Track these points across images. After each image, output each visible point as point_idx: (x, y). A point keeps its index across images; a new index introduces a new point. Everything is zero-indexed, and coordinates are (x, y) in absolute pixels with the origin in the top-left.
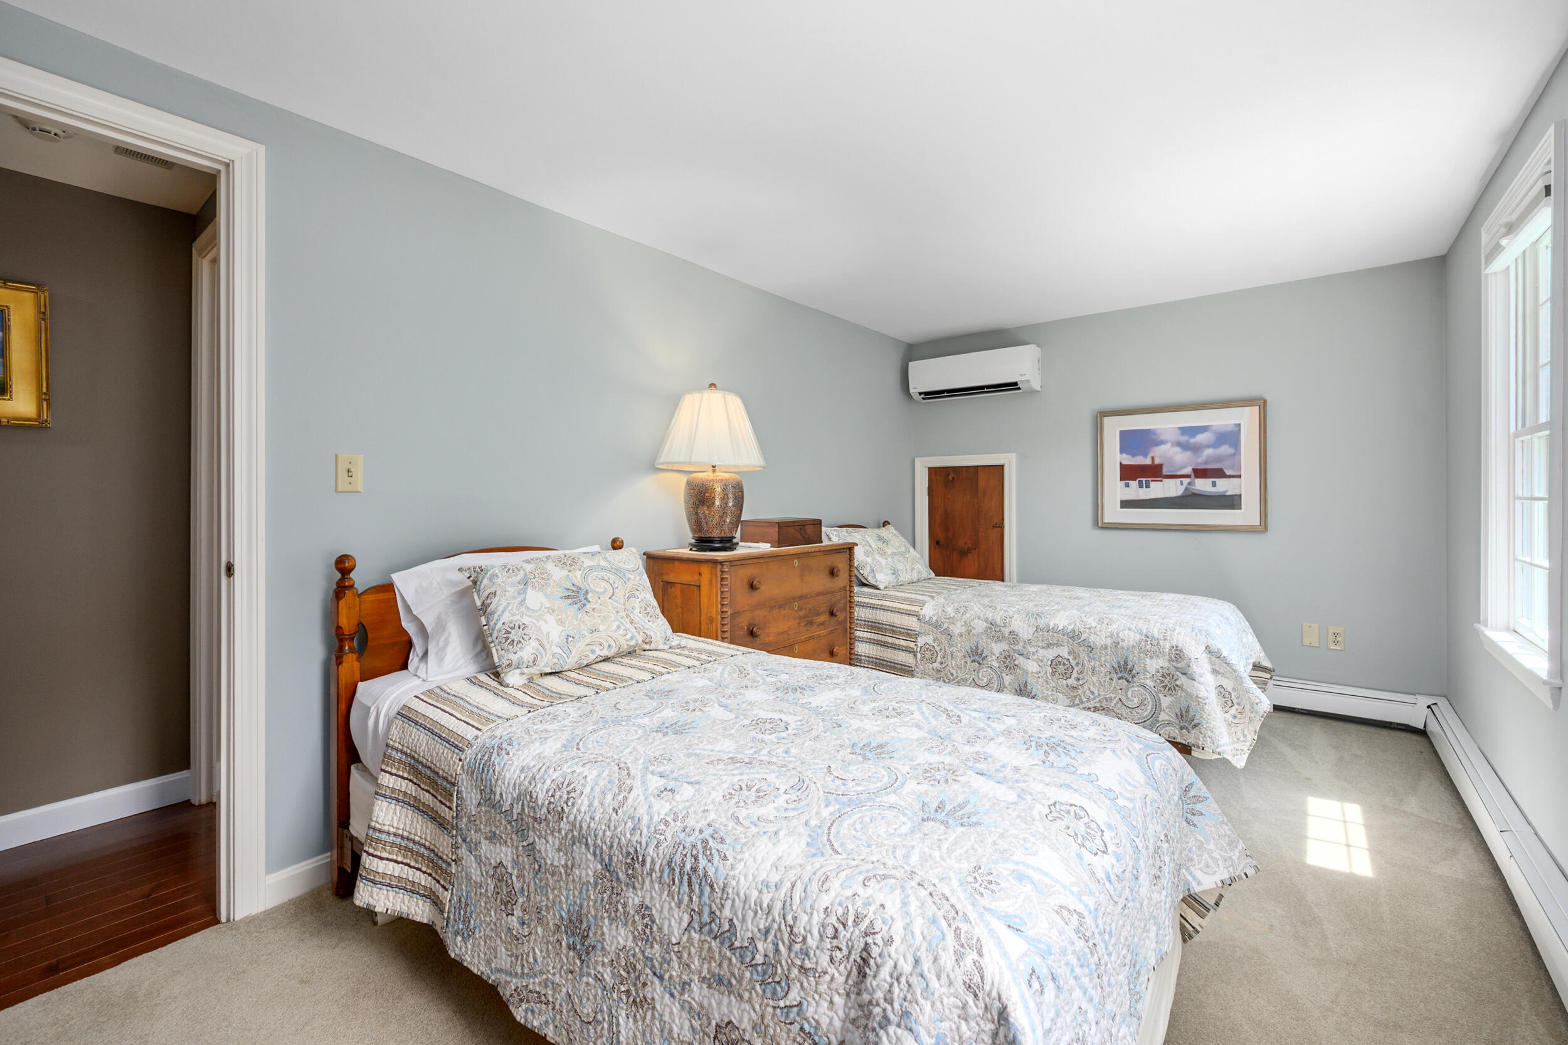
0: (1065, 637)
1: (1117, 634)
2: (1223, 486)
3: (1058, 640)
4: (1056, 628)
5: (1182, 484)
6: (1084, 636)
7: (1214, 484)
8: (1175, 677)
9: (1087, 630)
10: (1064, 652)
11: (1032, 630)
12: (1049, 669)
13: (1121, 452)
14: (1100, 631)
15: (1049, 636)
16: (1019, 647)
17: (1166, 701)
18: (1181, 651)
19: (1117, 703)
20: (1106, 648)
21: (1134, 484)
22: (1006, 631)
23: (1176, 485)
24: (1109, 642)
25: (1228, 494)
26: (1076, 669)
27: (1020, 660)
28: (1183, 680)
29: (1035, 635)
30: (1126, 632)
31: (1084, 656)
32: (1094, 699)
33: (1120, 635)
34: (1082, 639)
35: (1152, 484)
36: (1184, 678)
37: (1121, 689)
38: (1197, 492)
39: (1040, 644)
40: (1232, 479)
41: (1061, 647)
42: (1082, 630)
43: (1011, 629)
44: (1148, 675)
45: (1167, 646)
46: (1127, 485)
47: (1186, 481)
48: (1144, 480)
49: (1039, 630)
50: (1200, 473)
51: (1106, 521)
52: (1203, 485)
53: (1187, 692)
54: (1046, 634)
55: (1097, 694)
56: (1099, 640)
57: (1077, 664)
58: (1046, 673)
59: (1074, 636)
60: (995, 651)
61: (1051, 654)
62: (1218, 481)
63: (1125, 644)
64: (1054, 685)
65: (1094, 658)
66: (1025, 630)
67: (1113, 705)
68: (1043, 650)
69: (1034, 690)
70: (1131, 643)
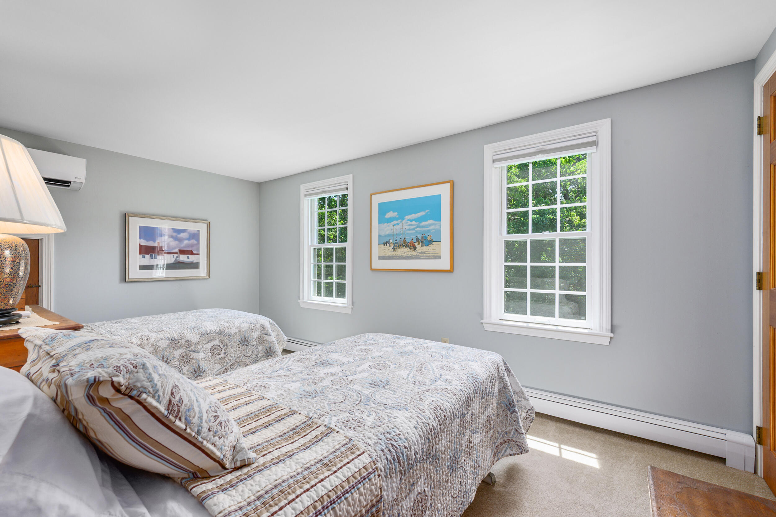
0: (217, 335)
1: (240, 326)
2: (192, 258)
3: (214, 337)
4: (211, 331)
5: (174, 257)
6: (226, 331)
7: (188, 258)
8: (263, 337)
9: (226, 328)
10: (217, 342)
11: (198, 337)
12: (210, 354)
13: (140, 238)
14: (232, 327)
15: (207, 336)
16: (193, 348)
17: (260, 348)
18: (264, 326)
19: (243, 357)
20: (236, 334)
21: (148, 257)
22: (183, 341)
23: (171, 257)
24: (237, 331)
25: (194, 262)
26: (223, 348)
27: (194, 355)
28: (266, 337)
29: (201, 338)
30: (243, 324)
31: (227, 341)
32: (233, 359)
33: (241, 326)
34: (225, 333)
35: (158, 257)
36: (266, 336)
37: (244, 350)
38: (180, 261)
39: (204, 342)
40: (196, 255)
41: (215, 341)
42: (224, 328)
43: (186, 339)
44: (254, 340)
45: (258, 325)
46: (144, 257)
47: (176, 255)
48: (153, 254)
49: (202, 335)
50: (182, 252)
51: (130, 278)
52: (183, 258)
53: (268, 341)
54: (206, 336)
55: (234, 357)
56: (233, 331)
57: (224, 346)
58: (208, 356)
59: (221, 333)
60: (175, 356)
61: (210, 346)
62: (190, 256)
63: (243, 330)
64: (213, 361)
65: (232, 340)
66: (193, 337)
67: (241, 359)
68: (207, 345)
69: (204, 368)
70: (246, 328)
